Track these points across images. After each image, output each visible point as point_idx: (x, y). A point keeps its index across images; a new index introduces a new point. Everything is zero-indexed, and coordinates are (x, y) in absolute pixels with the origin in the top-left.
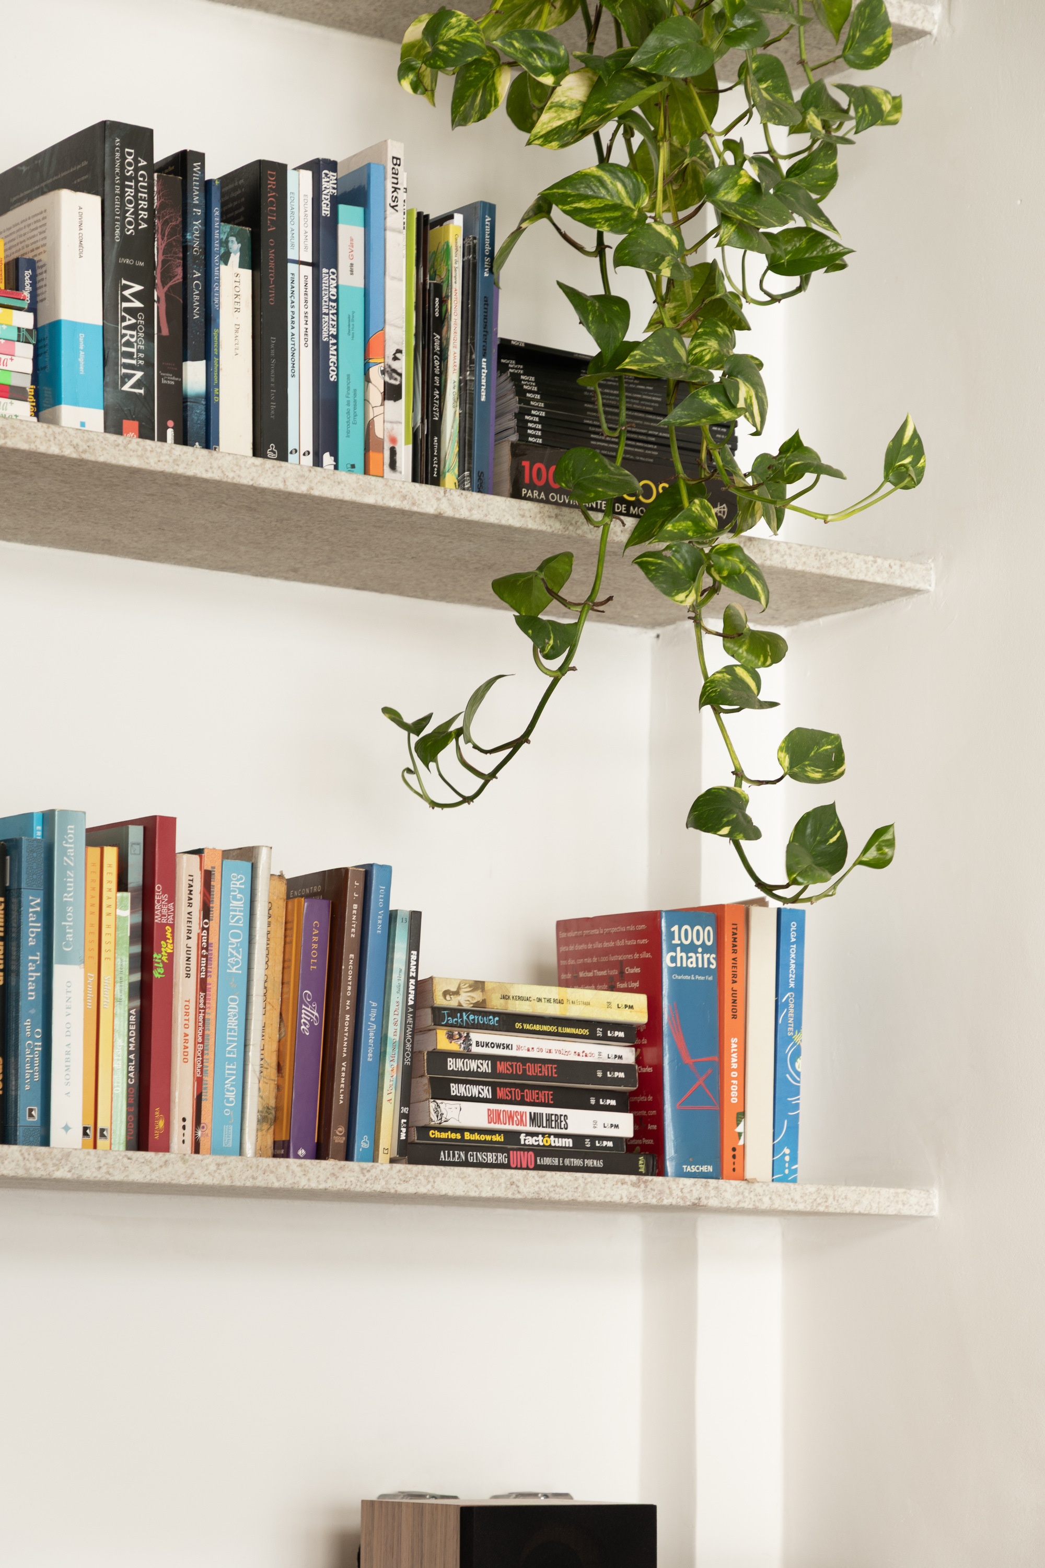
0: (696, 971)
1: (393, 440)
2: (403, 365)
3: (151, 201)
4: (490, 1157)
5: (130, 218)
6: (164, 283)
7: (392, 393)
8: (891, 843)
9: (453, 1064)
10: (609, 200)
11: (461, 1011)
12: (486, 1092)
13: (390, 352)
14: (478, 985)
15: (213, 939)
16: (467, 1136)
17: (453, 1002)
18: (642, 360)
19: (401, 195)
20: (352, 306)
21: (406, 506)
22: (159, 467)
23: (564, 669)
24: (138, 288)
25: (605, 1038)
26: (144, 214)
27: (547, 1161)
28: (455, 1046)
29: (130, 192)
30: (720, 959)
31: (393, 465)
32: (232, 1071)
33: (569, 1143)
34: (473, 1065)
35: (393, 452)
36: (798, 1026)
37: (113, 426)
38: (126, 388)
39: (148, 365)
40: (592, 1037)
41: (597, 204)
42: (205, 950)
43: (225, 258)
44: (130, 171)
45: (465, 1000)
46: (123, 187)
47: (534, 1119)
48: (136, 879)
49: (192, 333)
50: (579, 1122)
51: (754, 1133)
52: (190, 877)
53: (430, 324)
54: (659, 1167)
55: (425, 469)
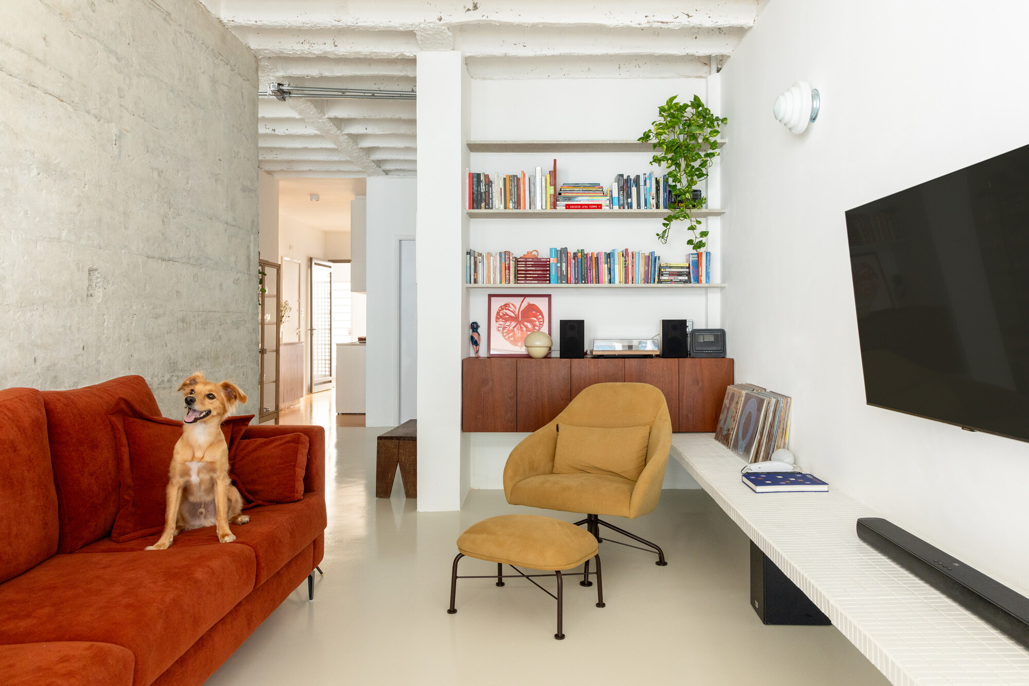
0: (695, 260)
1: (653, 204)
2: (655, 195)
3: (623, 182)
4: (669, 282)
5: (621, 184)
6: (625, 190)
7: (653, 199)
8: (704, 244)
9: (664, 272)
10: (673, 174)
11: (664, 266)
12: (668, 275)
13: (652, 194)
14: (666, 263)
15: (634, 260)
16: (666, 280)
18: (674, 192)
19: (654, 176)
20: (648, 189)
21: (652, 211)
22: (622, 212)
23: (669, 228)
24: (622, 192)
27: (676, 282)
28: (664, 270)
30: (698, 258)
31: (653, 207)
32: (637, 275)
33: (679, 280)
34: (666, 272)
36: (709, 265)
37: (619, 208)
38: (621, 203)
39: (624, 200)
40: (682, 268)
41: (671, 175)
42: (632, 262)
43: (633, 186)
44: (621, 179)
46: (620, 181)
47: (674, 278)
48: (624, 255)
49: (629, 196)
50: (680, 278)
51: (703, 278)
52: (630, 254)
53: (658, 190)
54: (690, 283)
55: (658, 207)
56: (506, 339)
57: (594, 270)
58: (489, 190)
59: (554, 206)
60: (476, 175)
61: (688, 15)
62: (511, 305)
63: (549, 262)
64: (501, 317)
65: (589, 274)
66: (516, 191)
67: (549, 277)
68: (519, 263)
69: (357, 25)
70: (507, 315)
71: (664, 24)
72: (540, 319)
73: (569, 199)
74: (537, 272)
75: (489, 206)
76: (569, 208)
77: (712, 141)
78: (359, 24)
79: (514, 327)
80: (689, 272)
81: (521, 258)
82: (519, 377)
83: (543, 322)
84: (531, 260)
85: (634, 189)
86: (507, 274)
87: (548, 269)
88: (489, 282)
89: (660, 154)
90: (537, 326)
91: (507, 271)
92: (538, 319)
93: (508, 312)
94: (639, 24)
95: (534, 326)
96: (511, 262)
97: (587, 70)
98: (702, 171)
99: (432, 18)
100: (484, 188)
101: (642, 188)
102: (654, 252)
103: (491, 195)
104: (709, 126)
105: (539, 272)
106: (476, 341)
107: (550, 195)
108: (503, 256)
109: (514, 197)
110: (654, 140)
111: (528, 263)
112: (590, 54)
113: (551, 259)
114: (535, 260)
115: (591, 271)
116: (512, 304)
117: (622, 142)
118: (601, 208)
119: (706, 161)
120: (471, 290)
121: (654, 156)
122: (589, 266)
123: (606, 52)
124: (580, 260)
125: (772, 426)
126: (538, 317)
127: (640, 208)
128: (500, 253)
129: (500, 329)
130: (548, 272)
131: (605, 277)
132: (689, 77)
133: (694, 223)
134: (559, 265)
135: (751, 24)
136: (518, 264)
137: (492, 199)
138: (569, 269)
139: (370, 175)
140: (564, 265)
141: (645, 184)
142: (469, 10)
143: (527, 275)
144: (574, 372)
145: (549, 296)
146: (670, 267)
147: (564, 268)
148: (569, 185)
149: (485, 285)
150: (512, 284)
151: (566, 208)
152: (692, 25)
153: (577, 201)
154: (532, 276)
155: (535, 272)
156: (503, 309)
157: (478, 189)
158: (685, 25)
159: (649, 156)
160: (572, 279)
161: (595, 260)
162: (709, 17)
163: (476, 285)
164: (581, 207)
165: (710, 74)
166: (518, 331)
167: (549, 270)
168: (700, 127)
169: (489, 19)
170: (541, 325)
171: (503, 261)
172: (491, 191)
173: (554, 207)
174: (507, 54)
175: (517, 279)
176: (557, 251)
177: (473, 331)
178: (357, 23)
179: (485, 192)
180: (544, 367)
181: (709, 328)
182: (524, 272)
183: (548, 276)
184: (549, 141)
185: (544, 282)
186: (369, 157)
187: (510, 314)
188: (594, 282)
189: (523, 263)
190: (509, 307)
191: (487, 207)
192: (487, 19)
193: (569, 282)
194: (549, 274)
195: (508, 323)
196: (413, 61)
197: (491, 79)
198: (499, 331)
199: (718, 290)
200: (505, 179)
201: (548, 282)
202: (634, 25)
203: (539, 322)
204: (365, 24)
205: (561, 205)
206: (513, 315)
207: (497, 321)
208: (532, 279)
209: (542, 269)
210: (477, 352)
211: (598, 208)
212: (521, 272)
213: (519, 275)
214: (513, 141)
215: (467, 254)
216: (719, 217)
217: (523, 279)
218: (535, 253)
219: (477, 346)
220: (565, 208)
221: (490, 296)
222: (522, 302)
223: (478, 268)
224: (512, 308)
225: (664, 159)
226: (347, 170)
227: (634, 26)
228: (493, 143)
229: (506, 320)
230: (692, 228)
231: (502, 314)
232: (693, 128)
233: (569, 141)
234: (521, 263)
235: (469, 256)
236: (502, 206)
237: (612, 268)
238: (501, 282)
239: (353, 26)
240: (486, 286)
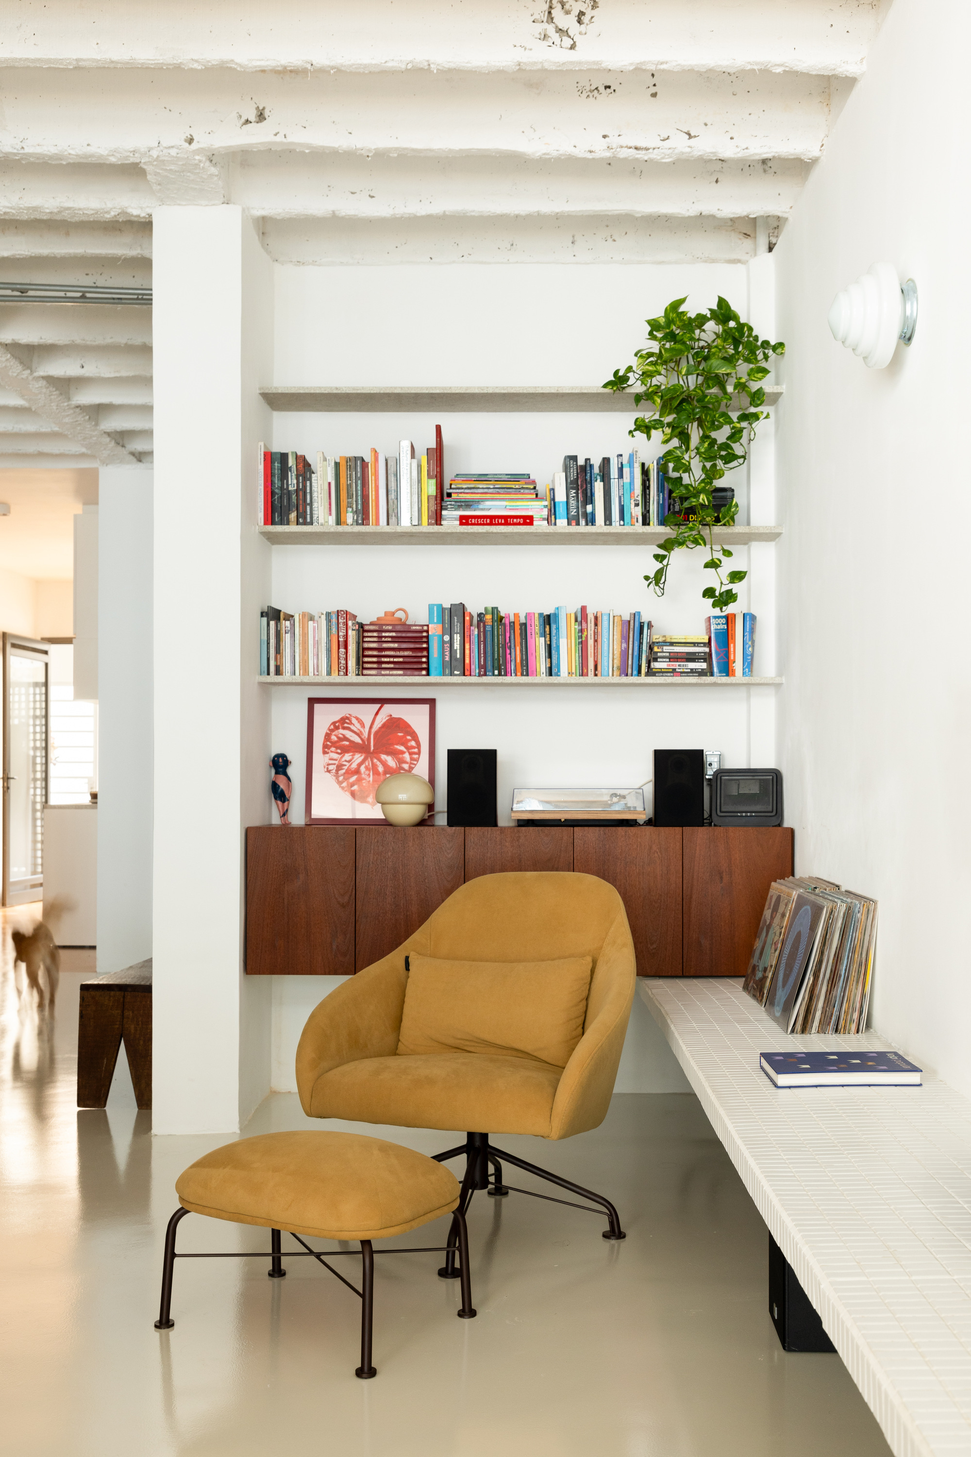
0: (722, 629)
1: (637, 516)
2: (640, 498)
3: (577, 471)
4: (669, 674)
5: (572, 476)
6: (581, 489)
7: (637, 505)
8: (737, 597)
9: (659, 654)
10: (676, 455)
11: (659, 642)
12: (668, 660)
13: (636, 496)
14: (664, 636)
15: (600, 630)
16: (663, 670)
17: (657, 641)
18: (679, 493)
19: (638, 459)
20: (627, 487)
21: (634, 531)
22: (573, 531)
23: (668, 565)
24: (574, 491)
25: (698, 646)
26: (575, 475)
27: (684, 675)
28: (660, 650)
29: (572, 471)
30: (728, 626)
31: (637, 521)
32: (606, 658)
33: (689, 670)
34: (664, 654)
35: (637, 519)
36: (751, 640)
37: (569, 524)
38: (572, 513)
39: (578, 508)
40: (695, 646)
41: (672, 457)
42: (595, 633)
43: (596, 481)
44: (572, 466)
45: (661, 640)
46: (570, 469)
47: (679, 665)
48: (579, 619)
49: (589, 499)
50: (692, 665)
51: (738, 666)
52: (591, 618)
53: (646, 487)
54: (712, 675)
55: (646, 522)
56: (343, 788)
57: (518, 649)
58: (305, 486)
59: (438, 519)
60: (279, 456)
61: (689, 134)
62: (354, 721)
63: (427, 631)
64: (334, 744)
65: (508, 656)
66: (359, 488)
67: (428, 663)
68: (366, 634)
69: (22, 151)
70: (345, 738)
71: (640, 152)
72: (414, 747)
73: (468, 504)
74: (402, 653)
75: (305, 518)
76: (467, 524)
77: (754, 389)
78: (27, 150)
79: (360, 765)
80: (710, 654)
81: (372, 624)
82: (360, 864)
83: (419, 753)
84: (390, 628)
85: (599, 486)
86: (342, 656)
87: (425, 646)
88: (306, 672)
89: (649, 415)
90: (406, 762)
91: (342, 650)
92: (408, 748)
93: (348, 734)
94: (591, 152)
95: (401, 761)
96: (350, 632)
97: (509, 246)
98: (732, 449)
99: (174, 138)
100: (295, 481)
101: (614, 483)
102: (639, 613)
103: (308, 497)
104: (747, 360)
105: (406, 653)
106: (282, 791)
107: (428, 497)
108: (334, 620)
109: (357, 501)
110: (636, 386)
111: (384, 634)
112: (505, 212)
113: (430, 626)
114: (398, 628)
115: (513, 651)
116: (357, 719)
117: (574, 391)
118: (531, 524)
119: (741, 430)
120: (274, 689)
121: (637, 420)
122: (508, 640)
123: (536, 210)
124: (489, 628)
125: (838, 958)
126: (409, 744)
127: (611, 524)
128: (328, 614)
129: (331, 767)
130: (425, 653)
131: (542, 664)
132: (714, 261)
133: (718, 555)
134: (447, 638)
135: (815, 152)
136: (364, 637)
137: (311, 504)
138: (467, 646)
139: (105, 462)
140: (457, 638)
141: (621, 476)
142: (247, 122)
143: (384, 659)
144: (470, 853)
145: (432, 702)
146: (672, 644)
147: (457, 646)
148: (468, 478)
149: (298, 678)
150: (352, 677)
151: (461, 524)
152: (696, 153)
153: (482, 509)
154: (392, 660)
155: (398, 653)
156: (337, 728)
157: (282, 484)
158: (683, 153)
159: (627, 419)
160: (473, 667)
161: (521, 629)
162: (732, 138)
163: (279, 679)
164: (491, 521)
165: (755, 255)
166: (367, 772)
167: (427, 649)
168: (729, 360)
169: (290, 139)
170: (414, 761)
171: (334, 630)
172: (308, 488)
173: (436, 521)
174: (337, 213)
175: (361, 667)
176: (443, 609)
177: (277, 773)
178: (23, 148)
179: (297, 491)
180: (411, 844)
181: (753, 767)
182: (375, 653)
183: (424, 660)
184: (427, 388)
185: (416, 673)
186: (97, 424)
187: (352, 739)
188: (519, 674)
189: (375, 634)
190: (351, 723)
191: (301, 520)
192: (285, 140)
193: (467, 673)
194: (428, 657)
195: (347, 757)
196: (145, 226)
197: (314, 263)
198: (329, 771)
199: (771, 691)
200: (337, 465)
201: (424, 672)
202: (580, 152)
203: (411, 754)
204: (38, 150)
205: (451, 516)
206: (357, 740)
207: (325, 753)
208: (392, 666)
209: (412, 646)
210: (284, 815)
211: (525, 524)
212: (370, 653)
213: (366, 659)
214: (354, 389)
215: (262, 616)
216: (773, 543)
217: (375, 666)
218: (400, 615)
219: (284, 802)
220: (458, 522)
221: (312, 701)
222: (377, 714)
223: (282, 644)
224: (356, 726)
225: (657, 424)
226: (57, 452)
227: (581, 155)
228: (312, 391)
229: (344, 750)
230: (713, 564)
231: (336, 739)
232: (714, 362)
233: (467, 388)
234: (370, 634)
235: (265, 619)
236: (332, 519)
237: (554, 645)
238: (329, 673)
239: (15, 154)
240: (299, 681)
